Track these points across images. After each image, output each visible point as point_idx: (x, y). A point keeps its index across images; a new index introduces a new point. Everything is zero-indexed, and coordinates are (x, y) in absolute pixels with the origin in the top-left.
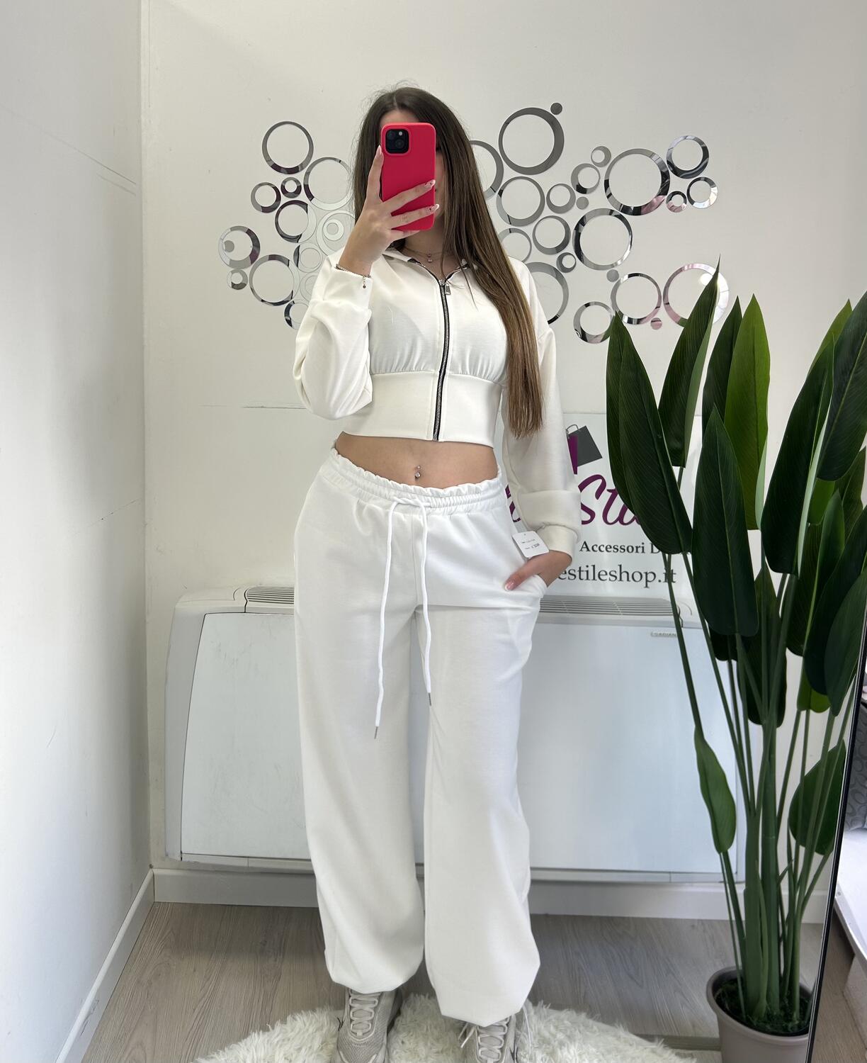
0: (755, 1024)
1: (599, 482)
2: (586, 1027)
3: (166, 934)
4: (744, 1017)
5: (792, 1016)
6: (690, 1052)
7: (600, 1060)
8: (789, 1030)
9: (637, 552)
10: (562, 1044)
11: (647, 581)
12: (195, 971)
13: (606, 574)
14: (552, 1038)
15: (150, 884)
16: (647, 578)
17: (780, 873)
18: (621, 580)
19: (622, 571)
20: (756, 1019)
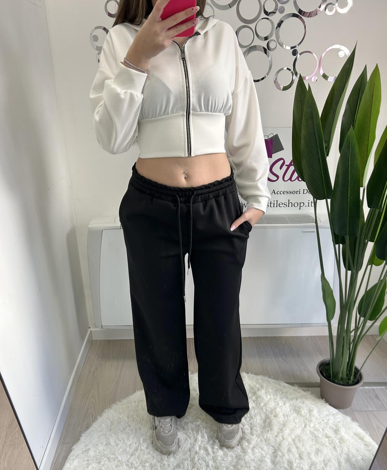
0: (336, 381)
1: (282, 161)
2: (268, 382)
3: (99, 352)
4: (332, 379)
5: (351, 378)
6: (307, 388)
7: (274, 394)
8: (349, 383)
9: (297, 193)
10: (258, 389)
11: (300, 206)
12: (112, 366)
13: (282, 204)
14: (254, 387)
15: (89, 335)
16: (300, 205)
17: (351, 330)
18: (289, 206)
19: (290, 202)
20: (336, 380)
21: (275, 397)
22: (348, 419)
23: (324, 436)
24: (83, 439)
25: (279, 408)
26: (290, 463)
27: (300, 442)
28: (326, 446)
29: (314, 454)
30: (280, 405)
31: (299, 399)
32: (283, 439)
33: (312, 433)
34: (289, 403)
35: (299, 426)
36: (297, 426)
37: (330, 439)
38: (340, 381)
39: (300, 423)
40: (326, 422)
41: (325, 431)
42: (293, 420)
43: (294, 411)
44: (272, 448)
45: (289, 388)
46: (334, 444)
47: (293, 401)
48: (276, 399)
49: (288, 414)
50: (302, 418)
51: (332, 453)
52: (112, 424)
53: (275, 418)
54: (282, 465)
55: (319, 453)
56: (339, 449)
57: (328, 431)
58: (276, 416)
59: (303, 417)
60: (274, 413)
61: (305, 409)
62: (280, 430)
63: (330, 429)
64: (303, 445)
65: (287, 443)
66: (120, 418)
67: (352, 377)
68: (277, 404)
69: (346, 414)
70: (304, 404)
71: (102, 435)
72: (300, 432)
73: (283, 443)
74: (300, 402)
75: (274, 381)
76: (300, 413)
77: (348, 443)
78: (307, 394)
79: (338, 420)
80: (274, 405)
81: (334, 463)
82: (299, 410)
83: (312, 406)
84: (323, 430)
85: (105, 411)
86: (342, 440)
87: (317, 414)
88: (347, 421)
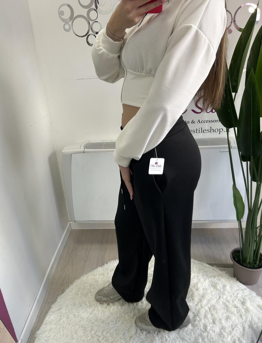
5: (256, 262)
6: (223, 268)
7: (197, 273)
9: (217, 122)
12: (83, 249)
13: (206, 130)
15: (69, 226)
16: (220, 131)
17: (257, 227)
18: (210, 132)
19: (211, 129)
20: (245, 264)
21: (198, 275)
22: (254, 294)
23: (233, 306)
24: (58, 300)
25: (200, 283)
26: (205, 327)
27: (214, 310)
28: (235, 315)
29: (224, 320)
30: (202, 281)
31: (216, 278)
32: (202, 307)
33: (224, 303)
34: (208, 280)
35: (214, 297)
36: (213, 298)
37: (238, 309)
38: (248, 264)
39: (215, 295)
40: (236, 296)
41: (234, 302)
42: (211, 293)
43: (211, 285)
44: (192, 314)
45: (209, 268)
46: (241, 313)
47: (212, 279)
48: (199, 276)
49: (207, 288)
50: (217, 291)
51: (238, 320)
52: (79, 290)
53: (197, 291)
54: (199, 328)
55: (229, 320)
56: (245, 317)
57: (237, 302)
58: (197, 290)
59: (219, 290)
60: (196, 287)
61: (221, 285)
62: (200, 300)
63: (239, 301)
64: (217, 312)
65: (204, 311)
66: (85, 286)
67: (258, 262)
68: (199, 280)
69: (253, 290)
70: (220, 281)
71: (72, 298)
72: (215, 302)
73: (201, 311)
74: (217, 279)
75: (199, 262)
76: (216, 288)
77: (252, 312)
78: (223, 273)
79: (245, 294)
80: (197, 281)
81: (240, 328)
82: (216, 285)
83: (226, 283)
84: (233, 302)
85: (75, 281)
86: (247, 310)
87: (229, 289)
88: (252, 295)
